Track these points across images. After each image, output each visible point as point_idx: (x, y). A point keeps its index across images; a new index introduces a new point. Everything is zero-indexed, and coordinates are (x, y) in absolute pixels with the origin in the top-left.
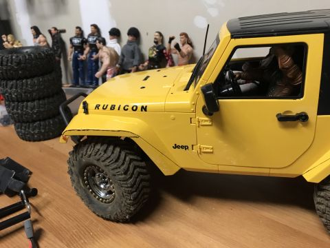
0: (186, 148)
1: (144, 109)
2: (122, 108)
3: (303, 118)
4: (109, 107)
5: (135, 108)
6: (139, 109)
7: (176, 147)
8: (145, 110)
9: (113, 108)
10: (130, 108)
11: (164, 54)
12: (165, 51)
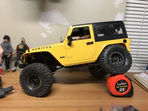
11: (26, 47)
12: (27, 46)
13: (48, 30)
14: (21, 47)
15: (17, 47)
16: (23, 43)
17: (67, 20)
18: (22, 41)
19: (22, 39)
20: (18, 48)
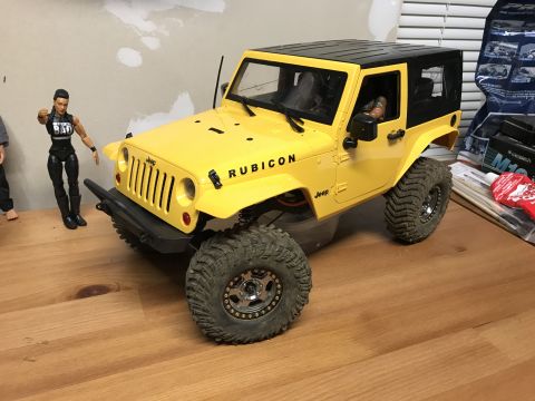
0: (326, 193)
1: (292, 159)
2: (266, 165)
3: (401, 134)
4: (249, 169)
6: (287, 159)
7: (319, 195)
8: (294, 160)
9: (255, 168)
10: (276, 162)
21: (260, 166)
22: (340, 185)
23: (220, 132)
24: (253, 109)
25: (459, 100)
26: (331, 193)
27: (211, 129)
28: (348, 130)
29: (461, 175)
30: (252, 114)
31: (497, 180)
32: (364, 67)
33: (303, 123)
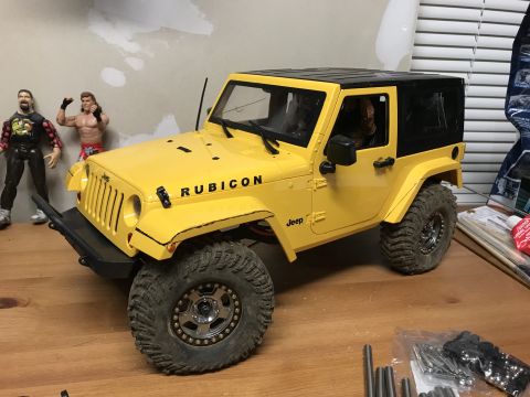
0: (300, 221)
1: (258, 180)
2: (227, 185)
4: (206, 188)
5: (245, 182)
6: (252, 181)
7: (291, 223)
8: (260, 182)
10: (239, 183)
11: (44, 129)
12: (45, 124)
13: (131, 55)
14: (22, 128)
15: (4, 129)
16: (28, 109)
17: (204, 16)
18: (23, 102)
19: (24, 94)
20: (11, 131)
21: (219, 186)
22: (317, 214)
23: (187, 151)
24: (231, 131)
25: (461, 130)
26: (307, 222)
27: (180, 148)
28: (325, 153)
29: (484, 220)
30: (229, 136)
31: (519, 224)
32: (344, 87)
33: (278, 145)
